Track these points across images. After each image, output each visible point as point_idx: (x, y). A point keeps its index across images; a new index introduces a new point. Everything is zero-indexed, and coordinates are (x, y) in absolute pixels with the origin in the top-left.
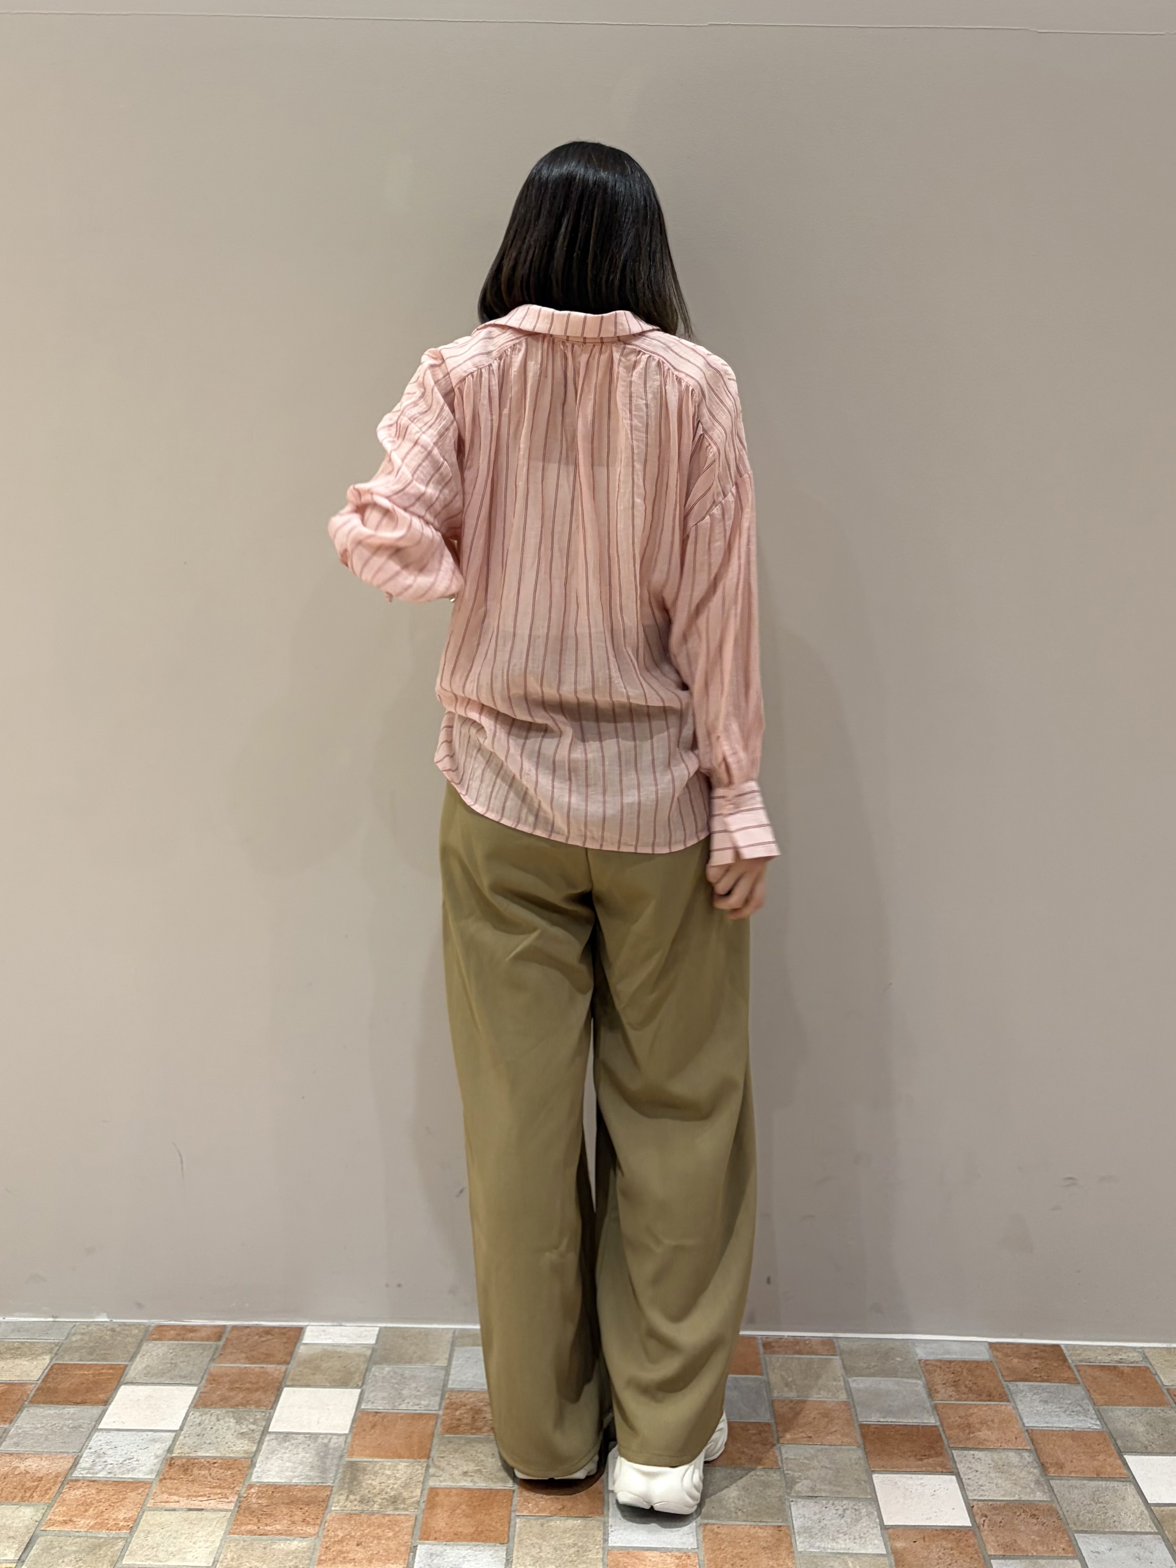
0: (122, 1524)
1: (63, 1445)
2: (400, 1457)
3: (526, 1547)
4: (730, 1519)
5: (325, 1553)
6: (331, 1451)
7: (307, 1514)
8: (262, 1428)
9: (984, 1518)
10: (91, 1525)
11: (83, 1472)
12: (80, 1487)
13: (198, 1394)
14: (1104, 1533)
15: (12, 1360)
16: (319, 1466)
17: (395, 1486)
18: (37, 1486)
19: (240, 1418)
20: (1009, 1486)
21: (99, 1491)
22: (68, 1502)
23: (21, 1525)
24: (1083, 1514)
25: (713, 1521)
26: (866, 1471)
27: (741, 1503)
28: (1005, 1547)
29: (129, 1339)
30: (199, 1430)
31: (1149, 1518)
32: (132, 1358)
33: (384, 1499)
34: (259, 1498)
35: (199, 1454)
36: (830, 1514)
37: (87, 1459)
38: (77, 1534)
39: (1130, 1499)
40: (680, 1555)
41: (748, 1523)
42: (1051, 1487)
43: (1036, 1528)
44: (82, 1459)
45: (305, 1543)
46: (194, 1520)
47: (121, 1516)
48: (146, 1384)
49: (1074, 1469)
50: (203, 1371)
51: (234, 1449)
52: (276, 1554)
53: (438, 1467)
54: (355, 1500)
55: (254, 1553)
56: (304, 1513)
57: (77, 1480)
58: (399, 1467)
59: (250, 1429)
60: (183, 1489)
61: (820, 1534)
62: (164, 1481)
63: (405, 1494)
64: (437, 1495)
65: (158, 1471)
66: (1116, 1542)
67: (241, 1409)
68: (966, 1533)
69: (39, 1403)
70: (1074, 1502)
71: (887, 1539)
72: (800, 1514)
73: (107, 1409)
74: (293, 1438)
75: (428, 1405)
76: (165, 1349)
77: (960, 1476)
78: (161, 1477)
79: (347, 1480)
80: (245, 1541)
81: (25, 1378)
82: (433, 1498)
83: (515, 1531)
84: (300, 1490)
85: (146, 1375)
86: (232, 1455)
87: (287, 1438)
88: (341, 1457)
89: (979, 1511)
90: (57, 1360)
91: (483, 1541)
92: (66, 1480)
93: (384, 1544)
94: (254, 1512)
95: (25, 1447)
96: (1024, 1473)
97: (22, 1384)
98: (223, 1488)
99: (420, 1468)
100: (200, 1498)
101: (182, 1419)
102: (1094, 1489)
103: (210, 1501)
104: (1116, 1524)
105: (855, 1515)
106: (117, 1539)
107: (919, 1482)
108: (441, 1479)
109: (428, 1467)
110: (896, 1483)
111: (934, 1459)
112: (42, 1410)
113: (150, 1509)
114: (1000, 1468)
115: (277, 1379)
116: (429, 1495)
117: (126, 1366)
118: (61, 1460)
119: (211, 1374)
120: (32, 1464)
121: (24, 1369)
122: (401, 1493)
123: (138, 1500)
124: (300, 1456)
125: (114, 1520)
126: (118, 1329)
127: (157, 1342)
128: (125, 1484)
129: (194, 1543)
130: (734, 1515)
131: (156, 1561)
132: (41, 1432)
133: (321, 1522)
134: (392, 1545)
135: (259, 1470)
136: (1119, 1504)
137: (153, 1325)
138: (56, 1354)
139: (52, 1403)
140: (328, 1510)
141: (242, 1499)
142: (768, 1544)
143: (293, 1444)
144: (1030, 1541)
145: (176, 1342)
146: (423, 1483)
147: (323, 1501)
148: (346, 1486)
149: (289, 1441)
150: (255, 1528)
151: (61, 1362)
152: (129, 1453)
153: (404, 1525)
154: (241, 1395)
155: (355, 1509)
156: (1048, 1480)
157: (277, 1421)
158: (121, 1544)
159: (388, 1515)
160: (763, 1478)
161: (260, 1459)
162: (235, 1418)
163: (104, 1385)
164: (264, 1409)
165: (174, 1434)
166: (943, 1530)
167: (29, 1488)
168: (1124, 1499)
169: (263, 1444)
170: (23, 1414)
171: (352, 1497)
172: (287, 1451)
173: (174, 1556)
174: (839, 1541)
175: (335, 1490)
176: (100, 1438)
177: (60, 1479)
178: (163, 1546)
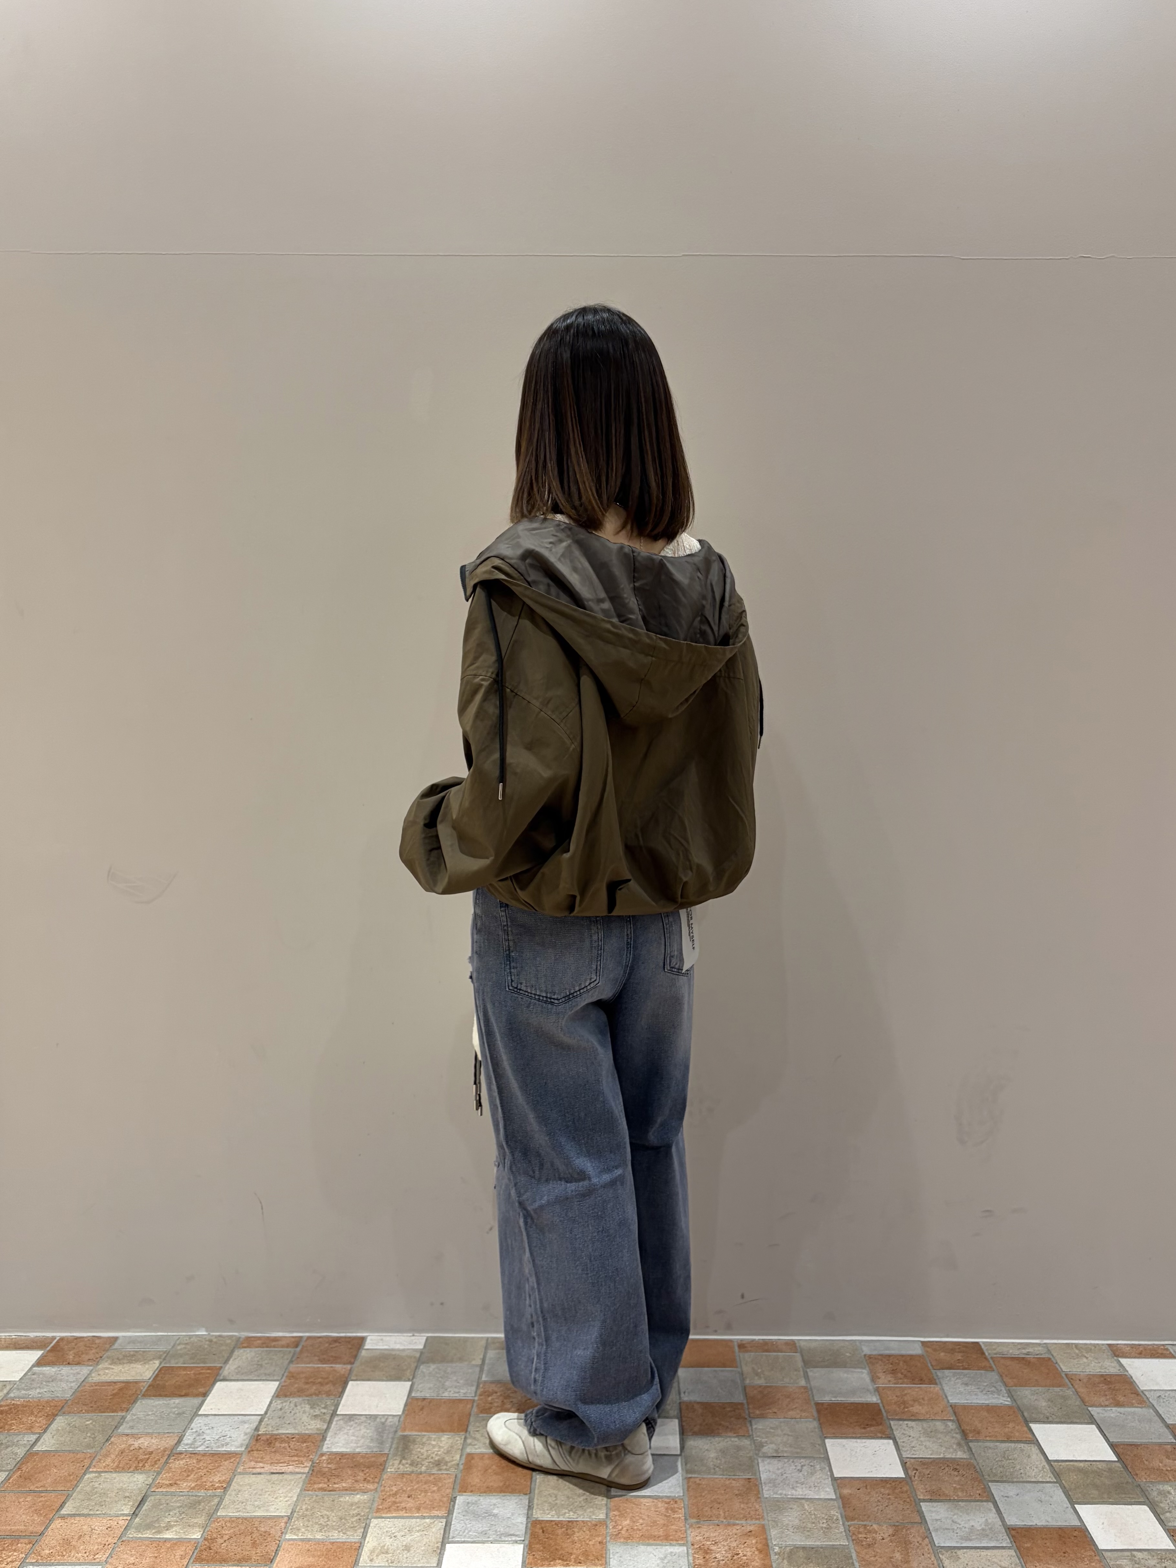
0: (217, 1485)
1: (170, 1427)
2: (443, 1431)
3: (545, 1496)
4: (709, 1473)
5: (382, 1503)
6: (387, 1428)
7: (368, 1475)
8: (331, 1412)
9: (915, 1472)
10: (192, 1486)
11: (186, 1447)
12: (183, 1458)
13: (280, 1387)
14: (1013, 1482)
15: (128, 1364)
16: (377, 1439)
17: (439, 1453)
18: (149, 1458)
19: (314, 1404)
20: (936, 1447)
21: (199, 1461)
22: (174, 1470)
23: (135, 1488)
24: (996, 1468)
25: (696, 1476)
26: (820, 1437)
27: (719, 1462)
28: (932, 1492)
29: (224, 1348)
30: (280, 1412)
31: (1049, 1471)
32: (226, 1362)
33: (430, 1462)
34: (328, 1463)
35: (280, 1432)
36: (790, 1469)
37: (189, 1437)
38: (181, 1494)
39: (1034, 1457)
40: (668, 1501)
41: (725, 1477)
42: (970, 1448)
43: (957, 1479)
44: (185, 1437)
45: (366, 1496)
46: (276, 1481)
47: (216, 1479)
48: (238, 1380)
49: (990, 1435)
50: (284, 1370)
51: (309, 1427)
52: (342, 1505)
53: (475, 1438)
54: (407, 1463)
55: (324, 1505)
56: (365, 1474)
57: (181, 1453)
58: (443, 1439)
59: (321, 1413)
60: (267, 1458)
61: (782, 1484)
62: (252, 1452)
63: (447, 1459)
64: (473, 1458)
65: (247, 1445)
66: (1022, 1489)
67: (314, 1397)
68: (900, 1483)
69: (150, 1396)
70: (988, 1459)
71: (837, 1488)
72: (765, 1469)
73: (206, 1400)
74: (356, 1419)
75: (466, 1392)
76: (253, 1354)
77: (896, 1440)
78: (249, 1449)
79: (400, 1449)
80: (317, 1496)
81: (139, 1378)
82: (470, 1461)
83: (535, 1485)
84: (363, 1457)
85: (237, 1374)
86: (307, 1432)
87: (352, 1419)
88: (396, 1432)
89: (911, 1466)
90: (165, 1364)
91: (510, 1493)
92: (172, 1453)
93: (429, 1496)
94: (324, 1474)
95: (139, 1429)
96: (947, 1437)
97: (136, 1383)
98: (300, 1456)
99: (459, 1439)
100: (281, 1465)
101: (267, 1406)
102: (1005, 1449)
103: (289, 1467)
104: (1023, 1475)
105: (811, 1470)
106: (213, 1496)
107: (864, 1444)
108: (476, 1447)
109: (465, 1438)
110: (844, 1446)
111: (877, 1427)
112: (152, 1401)
113: (240, 1473)
114: (930, 1434)
115: (344, 1375)
116: (466, 1458)
117: (221, 1367)
118: (169, 1439)
119: (290, 1372)
120: (144, 1442)
121: (138, 1371)
122: (444, 1458)
123: (230, 1467)
124: (362, 1432)
125: (211, 1482)
126: (215, 1340)
127: (245, 1349)
128: (219, 1455)
129: (276, 1498)
130: (713, 1471)
131: (245, 1512)
132: (152, 1418)
133: (380, 1480)
134: (436, 1496)
135: (329, 1443)
136: (1025, 1461)
137: (244, 1337)
138: (164, 1359)
139: (160, 1396)
140: (385, 1471)
141: (315, 1464)
142: (740, 1492)
143: (356, 1423)
144: (952, 1488)
145: (262, 1349)
146: (462, 1450)
147: (381, 1465)
148: (399, 1453)
149: (353, 1421)
150: (326, 1486)
151: (168, 1365)
152: (223, 1432)
153: (446, 1482)
154: (314, 1388)
155: (406, 1470)
156: (968, 1443)
157: (343, 1406)
158: (216, 1500)
159: (433, 1474)
160: (737, 1443)
161: (330, 1434)
162: (310, 1404)
163: (203, 1382)
164: (332, 1397)
165: (259, 1417)
166: (882, 1481)
167: (142, 1460)
168: (1029, 1457)
169: (332, 1423)
170: (137, 1405)
171: (404, 1461)
172: (352, 1428)
173: (259, 1508)
174: (797, 1489)
175: (390, 1456)
176: (199, 1421)
177: (167, 1452)
178: (251, 1501)
